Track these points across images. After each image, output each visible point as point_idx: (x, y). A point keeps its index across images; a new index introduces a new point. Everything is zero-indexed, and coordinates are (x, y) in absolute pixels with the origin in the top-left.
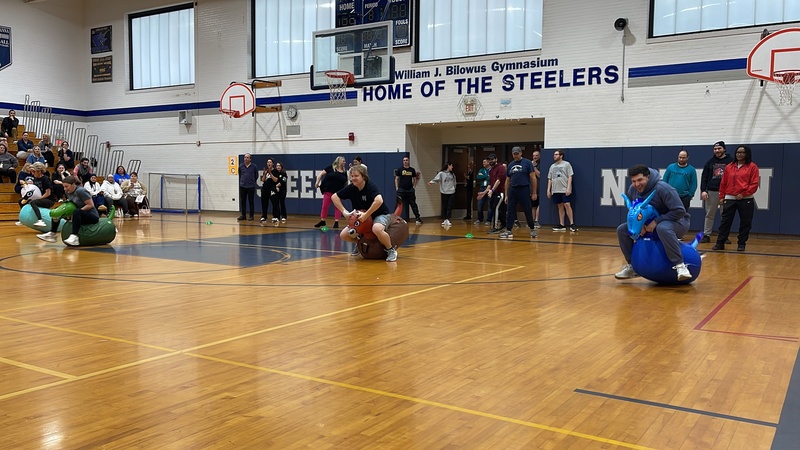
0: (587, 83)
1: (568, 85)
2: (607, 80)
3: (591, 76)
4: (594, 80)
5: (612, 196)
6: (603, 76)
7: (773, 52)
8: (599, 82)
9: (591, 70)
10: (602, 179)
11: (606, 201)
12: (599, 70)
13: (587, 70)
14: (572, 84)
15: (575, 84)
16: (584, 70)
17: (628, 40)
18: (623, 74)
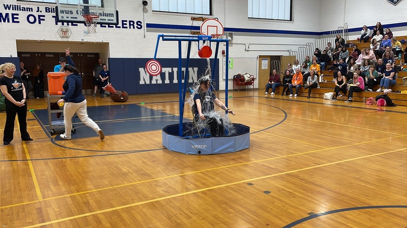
0: (128, 27)
1: (120, 27)
2: (137, 27)
3: (130, 25)
4: (132, 26)
5: (144, 80)
6: (135, 25)
7: (208, 26)
8: (134, 28)
9: (130, 22)
10: (140, 72)
11: (142, 82)
12: (133, 22)
13: (128, 21)
14: (121, 27)
15: (123, 27)
16: (126, 21)
17: (145, 11)
18: (144, 25)
